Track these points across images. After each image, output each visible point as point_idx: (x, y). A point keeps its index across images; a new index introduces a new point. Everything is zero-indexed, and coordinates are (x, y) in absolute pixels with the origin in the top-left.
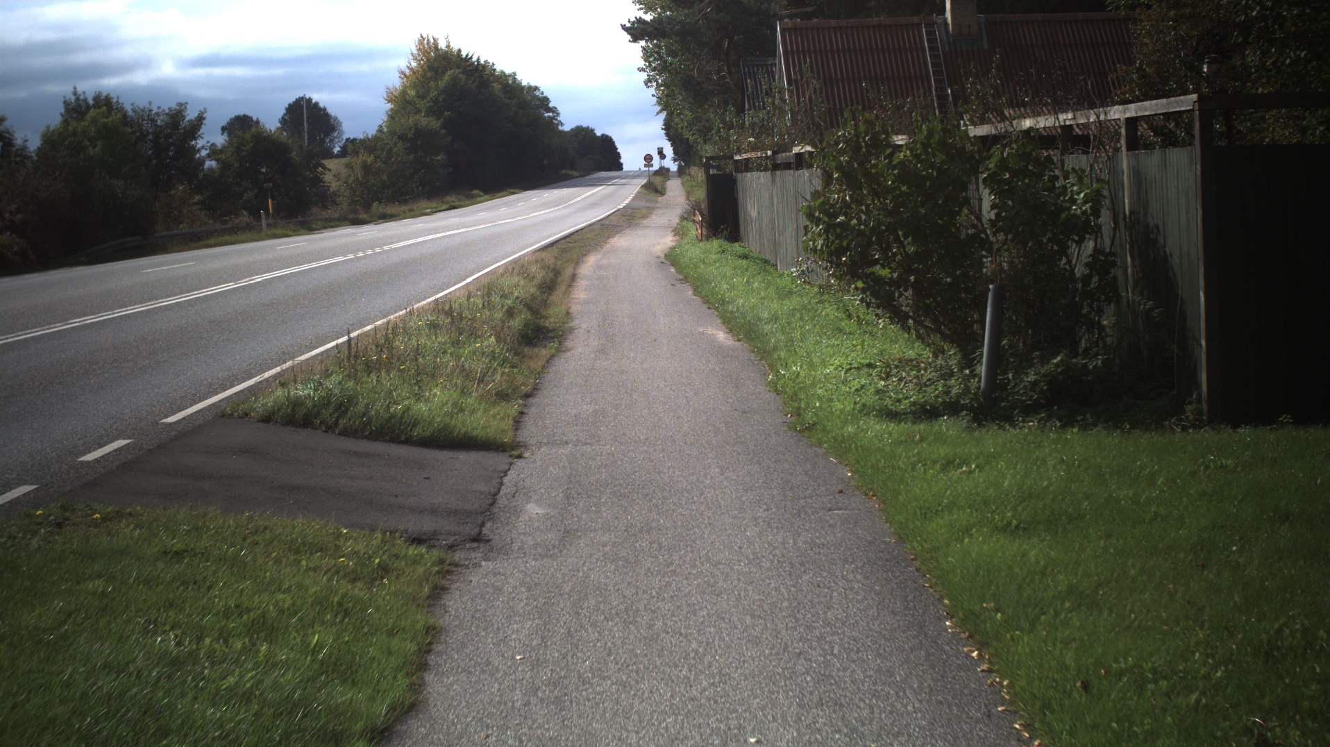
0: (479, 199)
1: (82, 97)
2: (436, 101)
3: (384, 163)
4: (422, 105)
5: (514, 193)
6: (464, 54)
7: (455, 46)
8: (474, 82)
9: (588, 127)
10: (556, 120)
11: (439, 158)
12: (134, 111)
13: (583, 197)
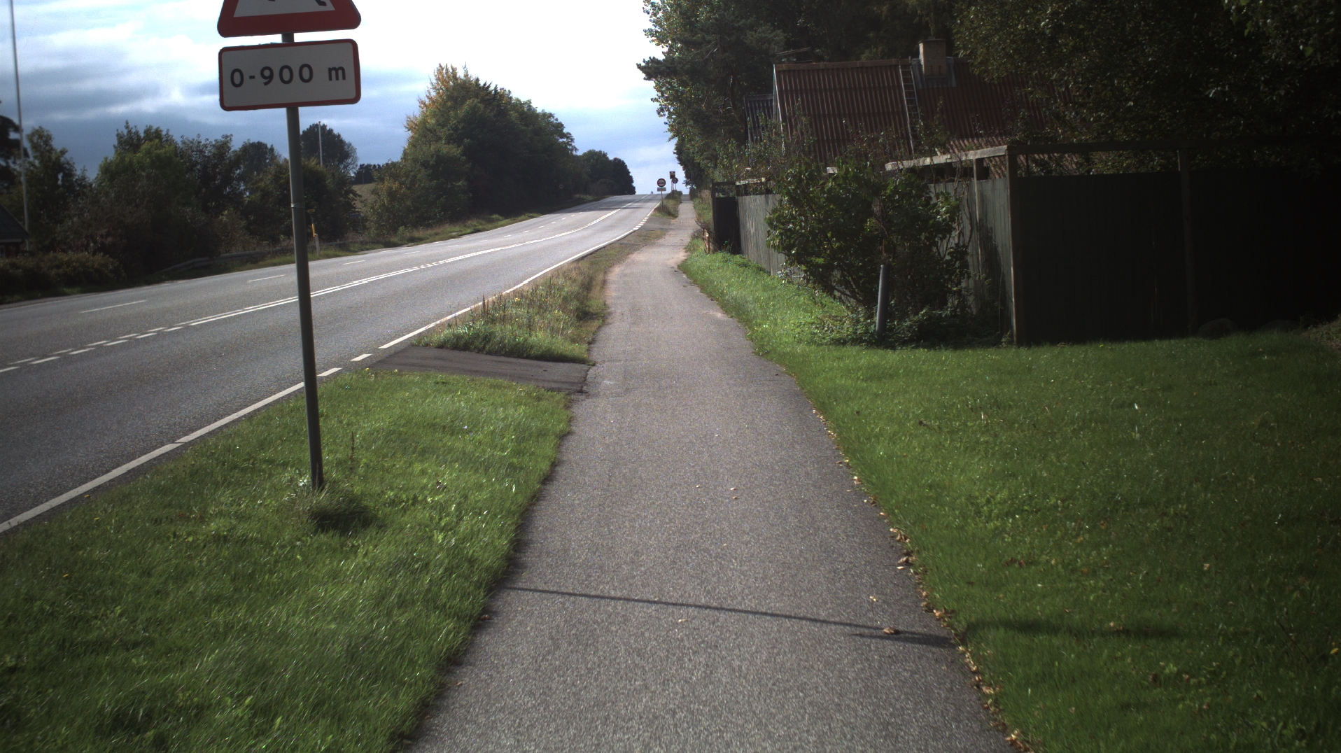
0: (500, 223)
1: (133, 131)
2: (455, 129)
3: (409, 189)
4: (444, 132)
5: (532, 217)
6: (481, 83)
7: (473, 75)
8: (492, 110)
9: (600, 152)
10: (571, 145)
11: (460, 184)
12: (184, 143)
13: (598, 221)
